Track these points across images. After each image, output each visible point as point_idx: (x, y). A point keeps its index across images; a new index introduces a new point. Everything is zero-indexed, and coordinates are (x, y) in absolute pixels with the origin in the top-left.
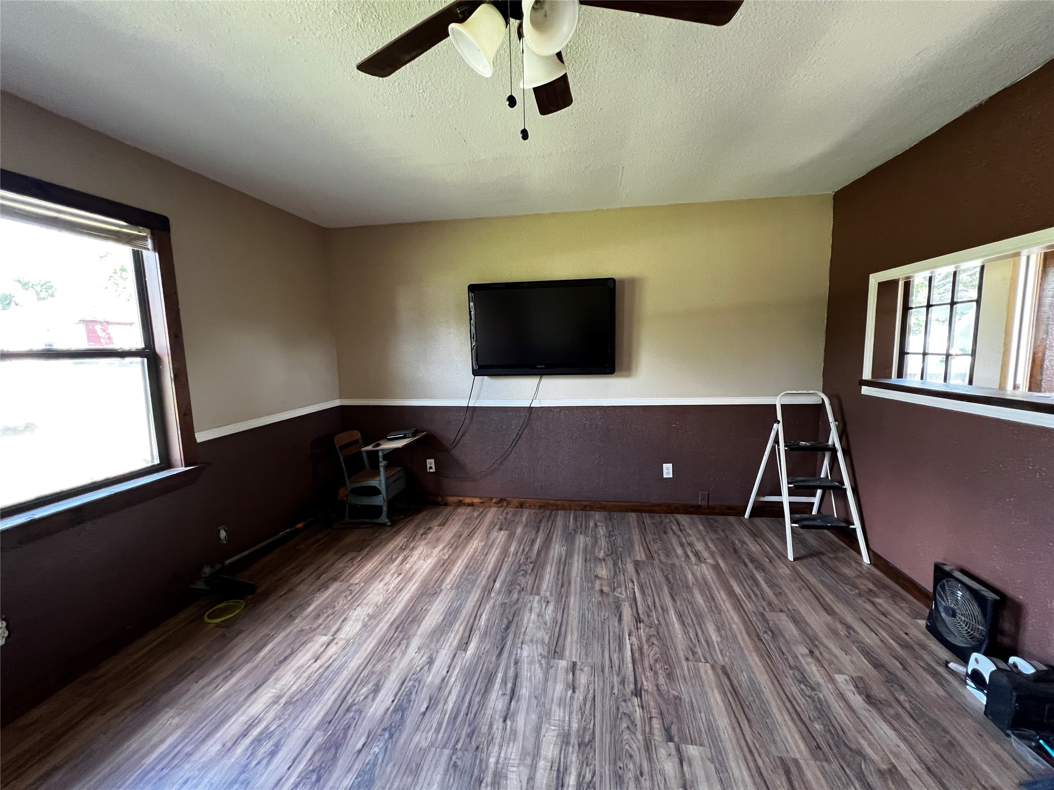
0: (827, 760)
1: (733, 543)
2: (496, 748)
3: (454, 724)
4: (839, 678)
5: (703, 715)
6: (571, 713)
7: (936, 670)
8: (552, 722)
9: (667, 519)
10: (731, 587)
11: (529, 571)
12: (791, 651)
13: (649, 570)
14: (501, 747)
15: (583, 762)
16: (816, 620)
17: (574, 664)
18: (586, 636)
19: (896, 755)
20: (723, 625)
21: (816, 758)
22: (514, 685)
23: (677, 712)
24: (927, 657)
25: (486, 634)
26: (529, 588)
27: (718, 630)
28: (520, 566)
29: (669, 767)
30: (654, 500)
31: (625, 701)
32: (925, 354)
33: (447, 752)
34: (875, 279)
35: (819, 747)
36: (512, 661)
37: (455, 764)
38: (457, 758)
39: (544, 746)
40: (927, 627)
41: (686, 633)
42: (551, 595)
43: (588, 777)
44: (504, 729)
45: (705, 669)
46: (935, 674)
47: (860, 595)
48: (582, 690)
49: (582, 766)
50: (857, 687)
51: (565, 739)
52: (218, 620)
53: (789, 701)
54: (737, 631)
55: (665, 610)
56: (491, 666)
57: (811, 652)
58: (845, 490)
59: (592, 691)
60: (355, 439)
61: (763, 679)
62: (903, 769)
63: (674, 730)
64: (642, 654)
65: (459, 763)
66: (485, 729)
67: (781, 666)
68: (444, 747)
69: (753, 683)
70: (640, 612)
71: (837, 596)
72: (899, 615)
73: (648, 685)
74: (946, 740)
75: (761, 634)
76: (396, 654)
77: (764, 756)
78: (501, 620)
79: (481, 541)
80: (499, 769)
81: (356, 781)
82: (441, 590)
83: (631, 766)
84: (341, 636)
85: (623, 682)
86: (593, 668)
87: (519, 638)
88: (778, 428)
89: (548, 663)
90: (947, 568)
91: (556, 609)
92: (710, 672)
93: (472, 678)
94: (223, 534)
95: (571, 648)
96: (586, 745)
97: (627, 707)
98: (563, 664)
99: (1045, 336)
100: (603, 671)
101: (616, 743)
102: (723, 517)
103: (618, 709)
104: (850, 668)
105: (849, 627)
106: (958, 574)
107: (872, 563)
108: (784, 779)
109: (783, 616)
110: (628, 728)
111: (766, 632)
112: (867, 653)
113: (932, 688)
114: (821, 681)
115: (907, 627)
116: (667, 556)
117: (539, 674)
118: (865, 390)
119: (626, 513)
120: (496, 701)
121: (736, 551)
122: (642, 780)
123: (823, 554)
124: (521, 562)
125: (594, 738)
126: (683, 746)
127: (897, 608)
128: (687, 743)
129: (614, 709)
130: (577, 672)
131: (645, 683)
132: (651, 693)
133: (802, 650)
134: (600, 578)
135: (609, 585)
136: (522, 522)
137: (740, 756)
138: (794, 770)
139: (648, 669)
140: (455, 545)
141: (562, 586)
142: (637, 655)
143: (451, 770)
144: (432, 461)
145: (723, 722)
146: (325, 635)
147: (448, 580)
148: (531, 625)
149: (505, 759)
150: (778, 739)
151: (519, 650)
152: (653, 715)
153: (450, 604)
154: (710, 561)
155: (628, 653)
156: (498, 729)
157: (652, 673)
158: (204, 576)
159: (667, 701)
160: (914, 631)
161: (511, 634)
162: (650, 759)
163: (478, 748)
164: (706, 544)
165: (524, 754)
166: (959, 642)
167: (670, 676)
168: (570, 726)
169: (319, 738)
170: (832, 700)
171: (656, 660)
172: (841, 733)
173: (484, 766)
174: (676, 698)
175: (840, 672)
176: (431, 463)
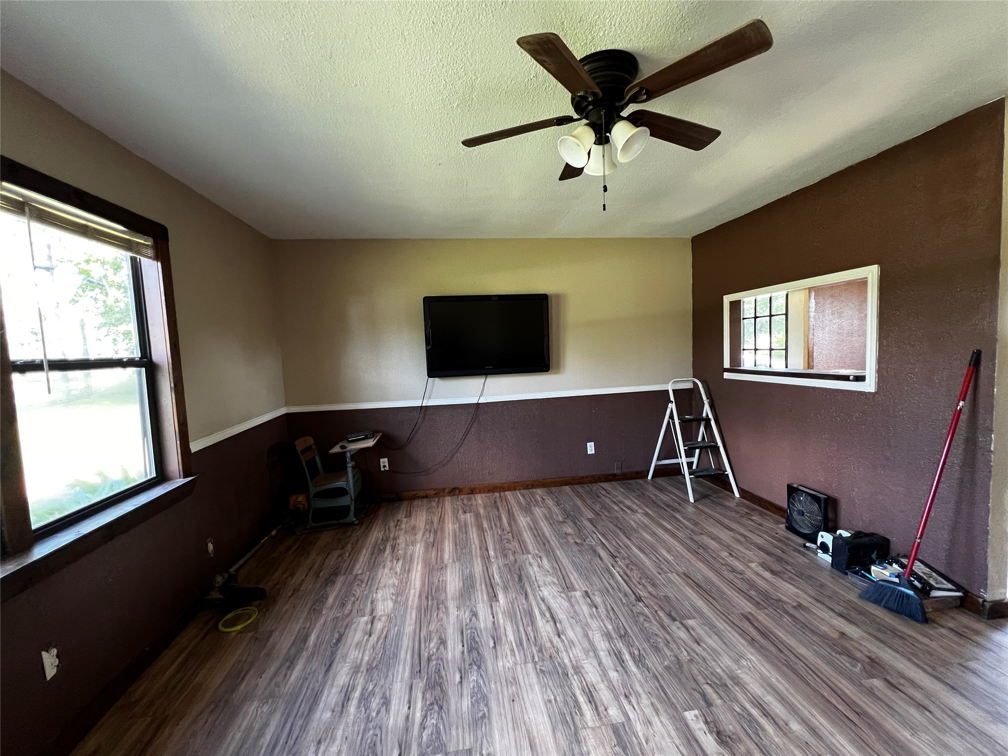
0: (766, 608)
1: (650, 497)
2: (565, 653)
3: (523, 648)
4: (753, 565)
5: (686, 602)
6: (602, 621)
7: (799, 550)
8: (593, 629)
9: (595, 487)
10: (663, 525)
11: (511, 539)
12: (719, 556)
13: (601, 523)
14: (567, 652)
15: (628, 646)
16: (724, 535)
17: (586, 592)
18: (583, 573)
19: (798, 597)
20: (671, 549)
21: (760, 609)
22: (551, 614)
23: (670, 604)
24: (792, 544)
25: (506, 586)
26: (519, 550)
27: (669, 552)
28: (501, 536)
29: (682, 634)
30: (582, 474)
31: (634, 605)
32: (756, 350)
33: (530, 666)
34: (727, 299)
35: (758, 603)
36: (539, 600)
37: (541, 670)
38: (541, 666)
39: (597, 644)
40: (786, 527)
41: (650, 558)
42: (539, 552)
43: (636, 652)
44: (562, 641)
45: (674, 577)
46: (800, 552)
47: (742, 517)
48: (601, 606)
49: (629, 648)
50: (763, 567)
51: (608, 636)
52: (239, 627)
53: (730, 583)
54: (681, 551)
55: (627, 547)
56: (525, 606)
57: (730, 554)
58: (719, 447)
59: (609, 605)
60: (308, 445)
61: (711, 575)
62: (805, 604)
63: (674, 614)
64: (628, 576)
65: (543, 668)
66: (548, 645)
67: (717, 566)
68: (526, 662)
69: (706, 579)
70: (612, 551)
71: (730, 520)
72: (769, 524)
73: (643, 594)
74: (818, 584)
75: (697, 550)
76: (441, 615)
77: (732, 615)
78: (512, 576)
79: (454, 524)
80: (575, 664)
81: (473, 700)
82: (446, 565)
83: (659, 640)
84: (379, 614)
85: (626, 595)
86: (600, 591)
87: (534, 585)
88: (672, 406)
89: (567, 596)
90: (795, 486)
91: (549, 561)
92: (677, 577)
93: (516, 618)
94: (211, 547)
95: (578, 583)
96: (625, 636)
97: (637, 609)
98: (578, 594)
99: (812, 337)
100: (608, 591)
101: (642, 630)
102: (633, 481)
103: (632, 611)
104: (755, 558)
105: (744, 536)
106: (801, 488)
107: (742, 496)
108: (748, 623)
109: (704, 537)
110: (645, 620)
111: (699, 548)
112: (761, 548)
113: (801, 559)
114: (743, 569)
115: (775, 530)
116: (609, 512)
117: (566, 604)
118: (727, 375)
119: (562, 487)
120: (545, 628)
121: (654, 502)
122: (670, 645)
123: (710, 496)
124: (500, 533)
125: (627, 631)
126: (684, 622)
127: (764, 520)
128: (685, 619)
129: (629, 612)
130: (592, 596)
131: (640, 593)
132: (648, 598)
133: (725, 554)
134: (570, 535)
135: (579, 538)
136: (480, 505)
137: (719, 618)
138: (750, 617)
139: (638, 585)
140: (433, 531)
141: (544, 544)
142: (626, 578)
143: (541, 675)
144: (386, 460)
145: (700, 603)
146: (364, 616)
147: (446, 556)
148: (537, 574)
149: (575, 657)
150: (735, 604)
151: (540, 593)
152: (657, 609)
153: (461, 572)
154: (640, 511)
155: (619, 578)
156: (557, 642)
157: (641, 586)
158: (217, 585)
159: (660, 600)
160: (779, 531)
161: (526, 584)
162: (668, 633)
163: (551, 657)
164: (632, 500)
165: (586, 652)
166: (806, 531)
167: (654, 585)
168: (606, 628)
169: (420, 685)
170: (754, 577)
171: (640, 578)
172: (766, 593)
173: (563, 665)
174: (665, 596)
175: (752, 562)
176: (384, 462)
